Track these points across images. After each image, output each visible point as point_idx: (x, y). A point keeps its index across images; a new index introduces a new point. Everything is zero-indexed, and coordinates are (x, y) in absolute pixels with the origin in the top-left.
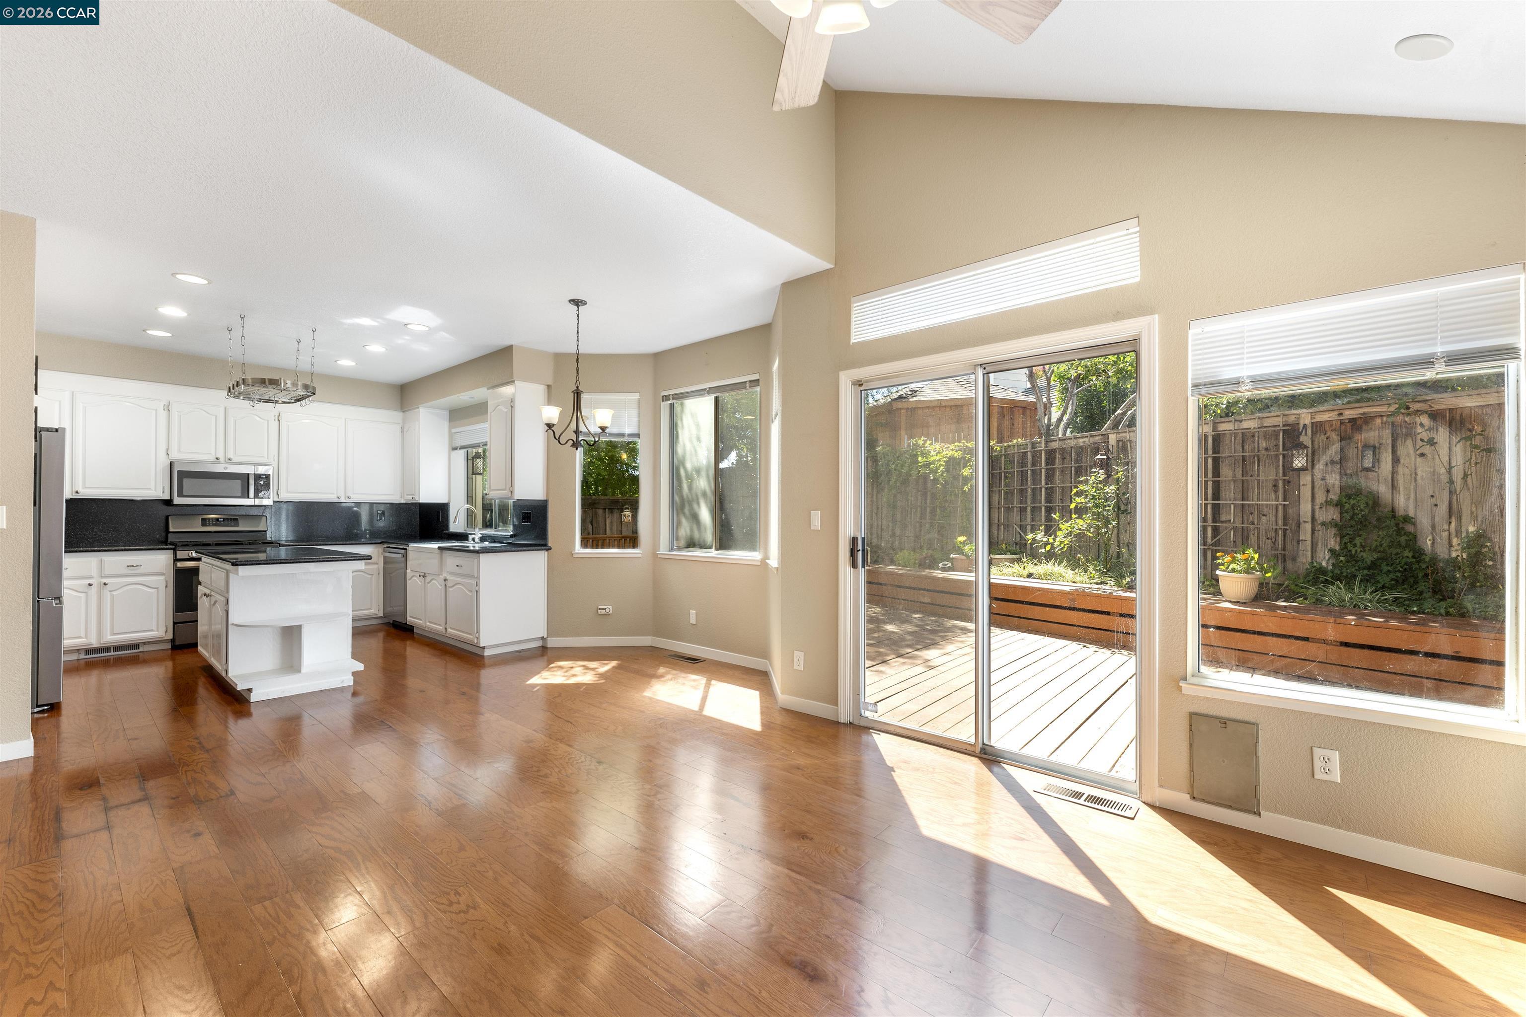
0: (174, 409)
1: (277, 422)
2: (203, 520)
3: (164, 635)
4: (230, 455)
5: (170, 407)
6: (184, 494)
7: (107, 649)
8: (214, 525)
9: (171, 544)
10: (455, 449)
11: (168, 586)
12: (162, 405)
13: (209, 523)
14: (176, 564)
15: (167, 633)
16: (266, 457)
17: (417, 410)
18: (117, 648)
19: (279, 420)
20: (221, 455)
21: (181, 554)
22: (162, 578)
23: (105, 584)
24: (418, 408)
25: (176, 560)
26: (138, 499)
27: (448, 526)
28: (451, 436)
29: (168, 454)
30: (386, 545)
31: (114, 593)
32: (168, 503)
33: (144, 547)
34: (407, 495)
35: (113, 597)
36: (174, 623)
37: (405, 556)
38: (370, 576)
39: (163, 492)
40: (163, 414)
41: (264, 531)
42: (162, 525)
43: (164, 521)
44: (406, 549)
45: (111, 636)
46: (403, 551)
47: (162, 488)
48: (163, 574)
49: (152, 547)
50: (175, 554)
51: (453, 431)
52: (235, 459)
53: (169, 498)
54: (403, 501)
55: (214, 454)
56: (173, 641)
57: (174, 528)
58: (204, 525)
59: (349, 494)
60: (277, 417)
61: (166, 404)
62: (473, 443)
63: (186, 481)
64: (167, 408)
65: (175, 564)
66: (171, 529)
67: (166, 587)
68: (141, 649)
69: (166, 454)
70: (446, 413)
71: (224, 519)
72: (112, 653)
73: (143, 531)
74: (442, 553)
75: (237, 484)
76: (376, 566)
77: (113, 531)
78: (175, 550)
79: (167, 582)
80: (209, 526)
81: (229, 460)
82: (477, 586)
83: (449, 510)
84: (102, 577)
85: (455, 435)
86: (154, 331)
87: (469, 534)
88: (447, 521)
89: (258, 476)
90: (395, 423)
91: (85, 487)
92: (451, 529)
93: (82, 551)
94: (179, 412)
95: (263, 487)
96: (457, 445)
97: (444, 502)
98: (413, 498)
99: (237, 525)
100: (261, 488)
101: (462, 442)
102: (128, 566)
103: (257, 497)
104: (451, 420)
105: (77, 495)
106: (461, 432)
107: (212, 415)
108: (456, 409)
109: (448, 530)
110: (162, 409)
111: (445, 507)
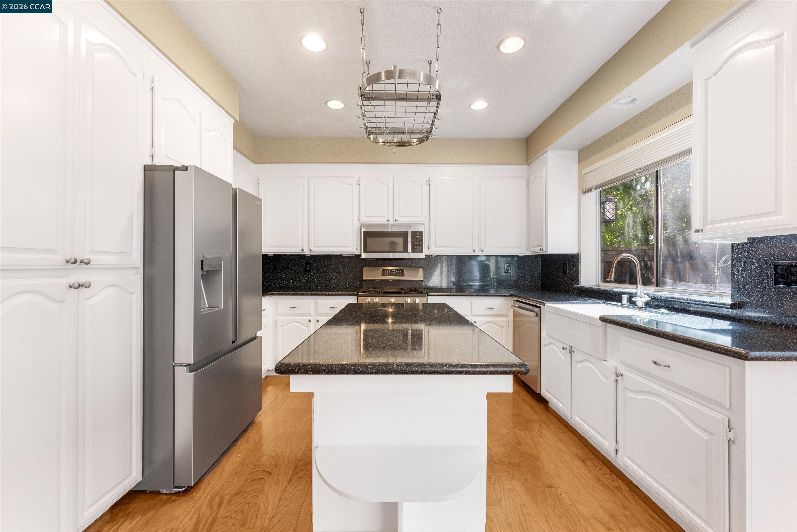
0: (362, 182)
2: (383, 271)
4: (397, 218)
5: (360, 181)
6: (368, 250)
8: (389, 275)
10: (585, 192)
12: (355, 181)
13: (386, 274)
16: (420, 218)
17: (546, 154)
19: (429, 185)
20: (391, 217)
23: (318, 321)
24: (547, 151)
26: (345, 254)
27: (578, 280)
28: (581, 177)
30: (515, 299)
32: (359, 257)
33: (339, 293)
34: (533, 247)
37: (538, 315)
38: (500, 329)
39: (357, 249)
40: (356, 188)
41: (421, 280)
43: (360, 271)
44: (539, 307)
46: (536, 309)
47: (355, 246)
49: (344, 293)
50: (358, 300)
51: (584, 171)
52: (400, 220)
53: (359, 254)
54: (528, 254)
55: (387, 217)
57: (366, 277)
58: (383, 275)
59: (482, 248)
60: (428, 182)
61: (358, 180)
64: (358, 183)
66: (364, 278)
69: (358, 219)
70: (575, 154)
71: (395, 270)
73: (351, 278)
74: (606, 326)
75: (400, 241)
76: (505, 319)
77: (335, 278)
80: (386, 276)
81: (396, 221)
82: (730, 428)
83: (579, 263)
84: (317, 315)
85: (587, 176)
86: (331, 101)
87: (618, 292)
88: (577, 275)
89: (414, 233)
90: (520, 177)
91: (315, 247)
92: (582, 283)
93: (305, 295)
94: (364, 185)
95: (419, 243)
96: (589, 185)
97: (574, 253)
98: (540, 250)
99: (403, 275)
100: (418, 244)
101: (597, 181)
102: (331, 308)
103: (413, 251)
104: (581, 160)
105: (311, 252)
106: (596, 169)
107: (385, 185)
108: (587, 146)
109: (579, 285)
110: (355, 183)
111: (574, 258)
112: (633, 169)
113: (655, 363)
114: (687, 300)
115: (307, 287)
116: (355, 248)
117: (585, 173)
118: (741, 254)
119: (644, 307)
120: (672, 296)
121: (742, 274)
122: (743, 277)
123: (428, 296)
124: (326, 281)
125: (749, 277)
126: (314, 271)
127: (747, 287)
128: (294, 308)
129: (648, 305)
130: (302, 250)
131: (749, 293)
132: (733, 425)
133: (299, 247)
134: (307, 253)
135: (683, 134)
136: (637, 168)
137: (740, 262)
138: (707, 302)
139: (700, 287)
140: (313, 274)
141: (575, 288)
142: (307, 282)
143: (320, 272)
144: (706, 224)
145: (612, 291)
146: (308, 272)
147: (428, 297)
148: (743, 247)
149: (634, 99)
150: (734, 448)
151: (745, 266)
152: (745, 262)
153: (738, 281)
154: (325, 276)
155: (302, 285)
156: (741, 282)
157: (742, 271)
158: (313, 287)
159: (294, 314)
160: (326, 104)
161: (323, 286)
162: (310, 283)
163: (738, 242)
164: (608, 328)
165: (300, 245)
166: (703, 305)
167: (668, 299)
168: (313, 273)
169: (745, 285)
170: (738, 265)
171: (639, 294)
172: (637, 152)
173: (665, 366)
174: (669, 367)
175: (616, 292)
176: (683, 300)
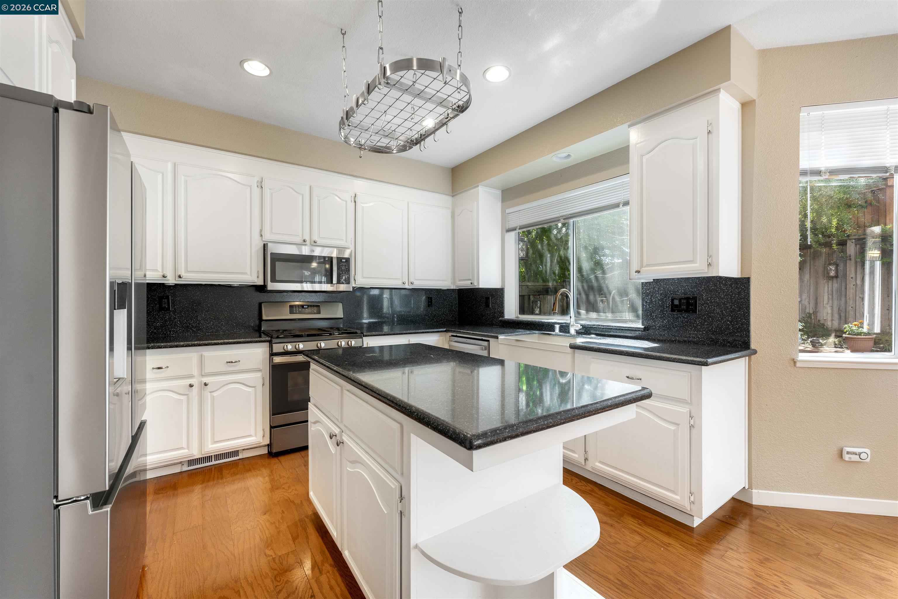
0: (266, 185)
1: (354, 204)
2: (291, 307)
3: (262, 441)
4: (315, 238)
5: (263, 183)
6: (277, 279)
7: (208, 458)
8: (299, 312)
9: (267, 334)
10: (509, 231)
11: (265, 384)
12: (256, 181)
13: (296, 311)
14: (272, 358)
15: (265, 438)
16: (345, 240)
17: (477, 189)
18: (218, 457)
19: (355, 202)
20: (307, 238)
21: (278, 348)
22: (259, 375)
23: (206, 384)
24: (478, 186)
25: (272, 354)
26: (236, 284)
27: (503, 313)
28: (505, 216)
29: (261, 236)
30: (451, 334)
31: (215, 394)
32: (262, 289)
33: (242, 340)
34: (460, 280)
35: (213, 398)
36: (271, 427)
37: (487, 348)
39: (258, 277)
40: (256, 191)
41: (341, 318)
42: (256, 313)
43: (257, 308)
44: (488, 341)
45: (211, 444)
46: (486, 343)
47: (256, 272)
48: (260, 371)
49: (249, 340)
50: (271, 348)
51: (508, 211)
52: (320, 242)
53: (263, 284)
54: (452, 287)
55: (301, 236)
56: (269, 446)
57: (267, 316)
58: (291, 312)
59: (411, 280)
60: (353, 198)
61: (260, 180)
62: (570, 212)
63: (278, 264)
64: (260, 185)
65: (271, 360)
66: (264, 318)
67: (263, 385)
68: (241, 456)
69: (259, 235)
70: (499, 193)
71: (308, 306)
72: (214, 463)
73: (240, 319)
74: (574, 352)
75: (321, 269)
77: (215, 319)
78: (270, 342)
79: (263, 379)
80: (295, 313)
81: (315, 242)
82: (691, 417)
83: (503, 296)
84: (203, 376)
85: (509, 216)
86: (249, 62)
87: (547, 322)
88: (501, 308)
89: (339, 260)
90: (446, 208)
91: (187, 271)
92: (505, 316)
93: (183, 346)
94: (270, 189)
95: (346, 272)
96: (512, 225)
97: (499, 288)
98: (471, 284)
99: (319, 312)
100: (344, 273)
101: (520, 222)
102: (227, 362)
103: (339, 282)
104: (503, 200)
105: (180, 279)
106: (519, 211)
107: (299, 193)
108: (510, 188)
109: (503, 317)
110: (256, 185)
111: (498, 292)
112: (558, 215)
113: (628, 377)
114: (610, 326)
115: (163, 334)
116: (256, 276)
117: (508, 212)
118: (648, 290)
119: (575, 334)
120: (591, 324)
121: (649, 305)
122: (650, 307)
123: (363, 336)
124: (199, 324)
125: (654, 307)
126: (175, 309)
127: (653, 314)
128: (159, 368)
129: (579, 333)
130: (164, 277)
131: (654, 319)
132: (693, 414)
133: (156, 270)
134: (171, 281)
135: (601, 193)
136: (561, 214)
137: (648, 296)
138: (626, 327)
139: (610, 315)
140: (174, 314)
141: (501, 321)
142: (162, 326)
143: (188, 311)
144: (642, 266)
145: (541, 322)
146: (166, 311)
147: (364, 338)
148: (650, 285)
149: (569, 156)
150: (694, 431)
151: (651, 299)
152: (651, 296)
153: (646, 310)
154: (197, 316)
155: (152, 332)
156: (649, 311)
157: (649, 303)
158: (173, 334)
159: (160, 379)
160: (242, 63)
161: (193, 331)
162: (168, 328)
163: (646, 281)
164: (575, 354)
165: (160, 269)
166: (622, 330)
167: (594, 326)
168: (174, 312)
169: (651, 313)
170: (646, 298)
171: (572, 323)
172: (562, 201)
173: (638, 379)
174: (641, 379)
175: (546, 322)
176: (607, 326)
